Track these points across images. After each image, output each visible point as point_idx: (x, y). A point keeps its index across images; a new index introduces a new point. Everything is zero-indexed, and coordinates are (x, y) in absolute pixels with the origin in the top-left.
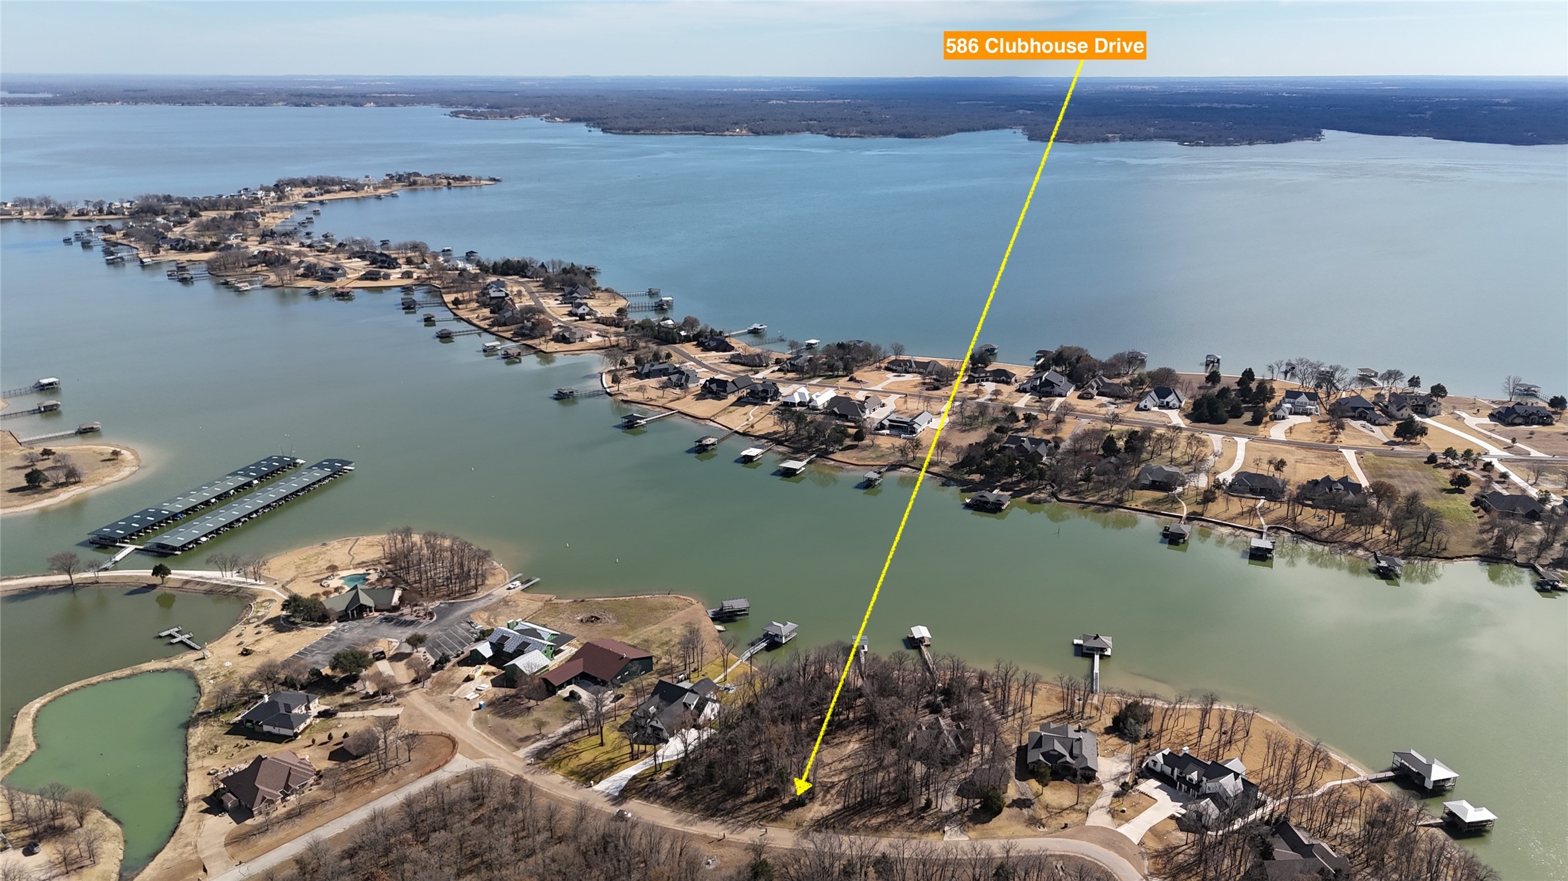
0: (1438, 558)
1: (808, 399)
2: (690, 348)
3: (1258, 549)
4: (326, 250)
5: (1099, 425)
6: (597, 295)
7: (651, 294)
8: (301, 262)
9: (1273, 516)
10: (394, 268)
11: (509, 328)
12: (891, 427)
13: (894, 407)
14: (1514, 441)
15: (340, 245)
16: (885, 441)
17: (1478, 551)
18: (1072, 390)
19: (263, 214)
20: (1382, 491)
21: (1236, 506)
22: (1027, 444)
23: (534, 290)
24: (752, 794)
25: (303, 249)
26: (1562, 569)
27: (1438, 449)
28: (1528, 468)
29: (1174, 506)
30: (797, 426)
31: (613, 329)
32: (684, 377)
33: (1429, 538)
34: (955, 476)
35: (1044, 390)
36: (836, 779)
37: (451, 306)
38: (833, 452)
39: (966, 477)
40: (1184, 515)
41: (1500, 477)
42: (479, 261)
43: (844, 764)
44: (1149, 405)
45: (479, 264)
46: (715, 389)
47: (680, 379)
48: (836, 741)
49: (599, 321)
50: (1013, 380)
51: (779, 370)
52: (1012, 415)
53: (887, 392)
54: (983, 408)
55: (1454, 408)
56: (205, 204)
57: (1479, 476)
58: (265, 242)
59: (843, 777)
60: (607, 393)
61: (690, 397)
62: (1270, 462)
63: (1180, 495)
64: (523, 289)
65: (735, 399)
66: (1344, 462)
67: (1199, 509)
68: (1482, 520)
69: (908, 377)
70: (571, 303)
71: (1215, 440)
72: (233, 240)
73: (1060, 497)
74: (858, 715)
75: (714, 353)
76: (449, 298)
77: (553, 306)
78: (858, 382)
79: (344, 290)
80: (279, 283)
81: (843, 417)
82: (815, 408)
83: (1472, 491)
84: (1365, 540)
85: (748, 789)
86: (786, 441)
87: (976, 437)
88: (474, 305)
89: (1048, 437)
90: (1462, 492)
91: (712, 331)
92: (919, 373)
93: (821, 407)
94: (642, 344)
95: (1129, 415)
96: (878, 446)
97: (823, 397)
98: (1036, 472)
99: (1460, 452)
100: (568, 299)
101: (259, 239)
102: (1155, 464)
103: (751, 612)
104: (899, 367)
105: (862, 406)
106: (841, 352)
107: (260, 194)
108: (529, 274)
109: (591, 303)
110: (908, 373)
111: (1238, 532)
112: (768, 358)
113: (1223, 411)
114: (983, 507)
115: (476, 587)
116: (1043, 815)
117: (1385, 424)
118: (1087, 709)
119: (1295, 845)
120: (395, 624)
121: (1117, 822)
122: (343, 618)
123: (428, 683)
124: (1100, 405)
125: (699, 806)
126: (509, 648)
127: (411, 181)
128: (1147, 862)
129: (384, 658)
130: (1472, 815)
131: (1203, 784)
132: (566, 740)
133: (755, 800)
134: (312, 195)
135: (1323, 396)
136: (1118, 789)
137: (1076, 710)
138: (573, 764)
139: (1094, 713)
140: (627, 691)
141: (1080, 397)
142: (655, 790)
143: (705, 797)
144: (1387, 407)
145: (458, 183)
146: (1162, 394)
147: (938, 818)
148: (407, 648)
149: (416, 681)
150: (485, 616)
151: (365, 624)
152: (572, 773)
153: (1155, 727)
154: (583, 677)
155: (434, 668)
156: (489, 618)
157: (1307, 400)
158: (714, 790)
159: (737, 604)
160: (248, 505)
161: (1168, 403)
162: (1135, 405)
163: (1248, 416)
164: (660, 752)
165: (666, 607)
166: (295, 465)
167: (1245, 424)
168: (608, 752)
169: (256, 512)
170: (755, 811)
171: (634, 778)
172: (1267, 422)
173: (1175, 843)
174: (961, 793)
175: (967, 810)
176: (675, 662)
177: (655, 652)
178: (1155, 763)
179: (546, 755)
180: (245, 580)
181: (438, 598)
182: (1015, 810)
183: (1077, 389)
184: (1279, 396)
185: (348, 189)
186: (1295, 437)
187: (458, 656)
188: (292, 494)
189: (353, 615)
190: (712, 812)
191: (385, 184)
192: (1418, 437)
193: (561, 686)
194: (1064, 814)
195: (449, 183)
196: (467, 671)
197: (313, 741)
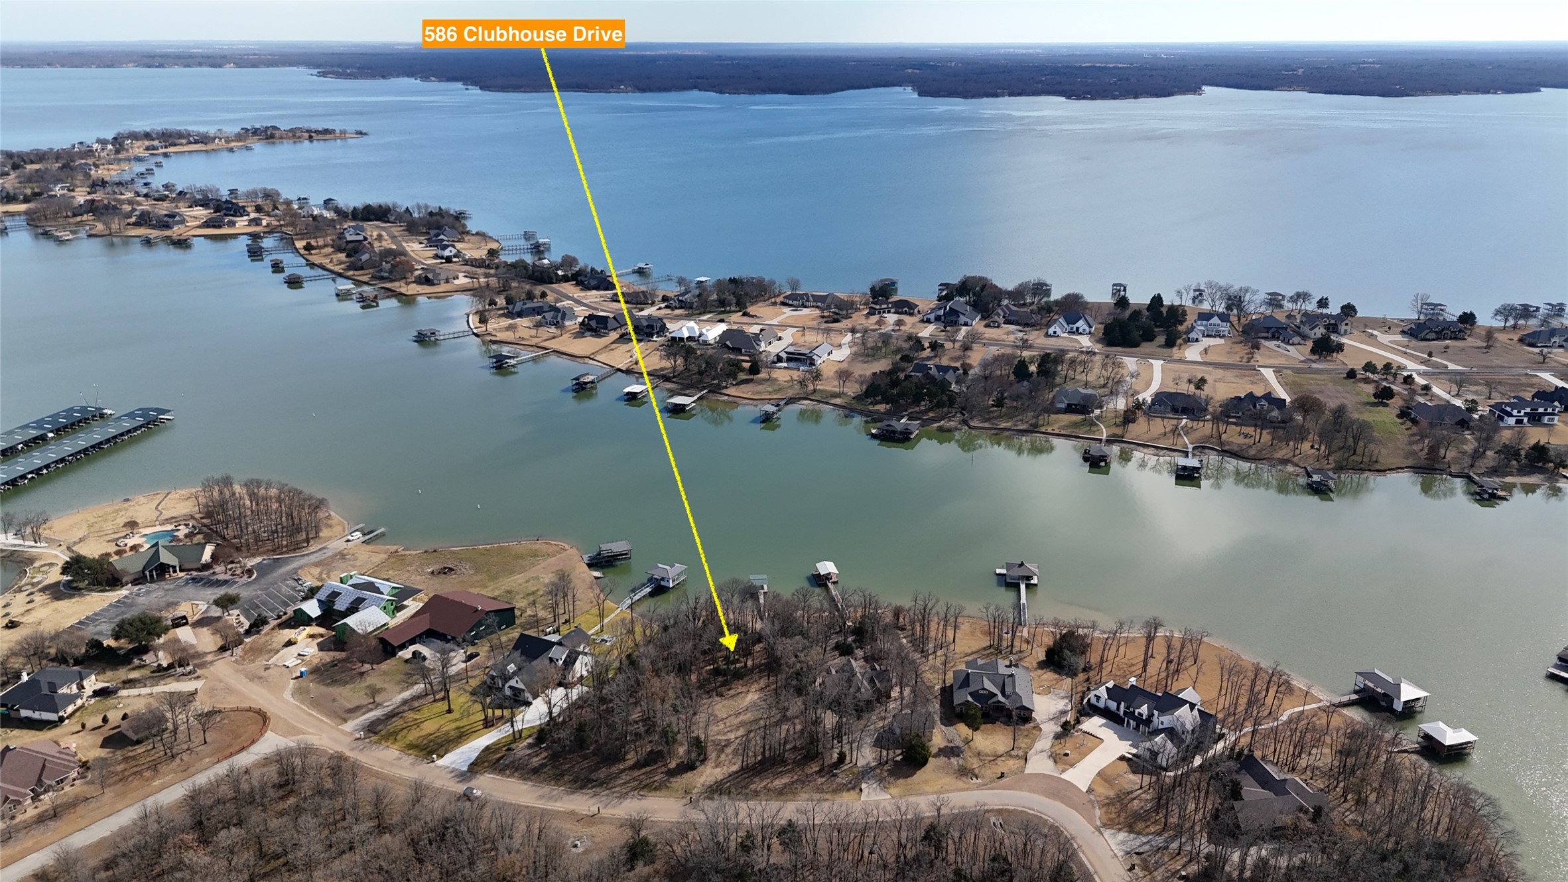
0: (1370, 470)
1: (698, 334)
2: (569, 288)
3: (1185, 468)
4: (163, 198)
5: (1009, 351)
6: (466, 238)
7: (527, 236)
8: (134, 210)
9: (1196, 435)
10: (242, 216)
11: (367, 272)
12: (789, 360)
13: (791, 340)
14: (1430, 355)
15: (181, 192)
16: (783, 375)
17: (1410, 462)
18: (977, 319)
19: (96, 166)
20: (1306, 404)
21: (1159, 426)
22: (934, 371)
23: (396, 234)
24: (631, 758)
25: (138, 198)
26: (1498, 476)
27: (1358, 365)
28: (1450, 381)
29: (1093, 428)
30: (686, 360)
31: (481, 271)
32: (560, 315)
33: (1359, 451)
34: (859, 407)
35: (949, 319)
36: (732, 736)
37: (303, 252)
38: (726, 387)
39: (870, 408)
40: (1104, 437)
41: (1422, 389)
42: (337, 207)
43: (741, 718)
44: (1059, 331)
45: (338, 211)
46: (595, 326)
47: (557, 317)
48: (732, 692)
49: (467, 262)
50: (916, 311)
51: (666, 307)
52: (917, 343)
53: (783, 326)
54: (886, 339)
55: (1366, 326)
56: (32, 157)
57: (1401, 390)
58: (95, 193)
59: (741, 732)
60: (474, 334)
61: (567, 336)
62: (1190, 381)
63: (1098, 418)
64: (384, 233)
65: (618, 336)
66: (1264, 380)
67: (1119, 431)
68: (1410, 432)
69: (806, 311)
70: (437, 246)
71: (1130, 363)
72: (58, 190)
73: (972, 424)
74: (757, 661)
75: (594, 292)
76: (300, 244)
77: (417, 250)
78: (752, 316)
79: (181, 238)
80: (108, 232)
81: (738, 350)
82: (705, 343)
83: (1396, 403)
84: (1294, 456)
85: (627, 753)
86: (674, 377)
87: (882, 365)
88: (330, 250)
89: (958, 365)
90: (1387, 405)
91: (593, 269)
92: (818, 307)
93: (712, 342)
94: (514, 284)
95: (1038, 341)
96: (776, 380)
97: (713, 332)
98: (945, 398)
99: (1380, 366)
100: (433, 242)
101: (88, 190)
102: (1069, 387)
103: (633, 555)
104: (796, 300)
105: (756, 337)
106: (732, 287)
107: (95, 146)
108: (392, 219)
109: (459, 246)
110: (806, 307)
111: (1162, 452)
112: (654, 295)
113: (1136, 334)
114: (890, 437)
115: (307, 541)
116: (974, 763)
117: (1299, 344)
118: (1017, 643)
119: (1265, 781)
120: (204, 585)
121: (1061, 767)
122: (139, 580)
123: (238, 651)
124: (1008, 333)
125: (566, 778)
126: (341, 605)
127: (269, 135)
128: (1098, 812)
129: (186, 623)
130: (1450, 737)
131: (1155, 719)
132: (406, 708)
133: (637, 766)
134: (154, 148)
135: (1234, 319)
136: (1059, 729)
137: (1004, 644)
138: (413, 736)
139: (1024, 646)
140: (483, 649)
141: (987, 326)
142: (513, 762)
143: (573, 767)
144: (1299, 328)
145: (321, 137)
146: (1071, 320)
147: (853, 774)
148: (216, 612)
149: (223, 649)
150: (316, 571)
151: (167, 587)
152: (411, 746)
153: (1094, 658)
154: (429, 635)
155: (248, 633)
156: (321, 573)
157: (1220, 322)
158: (585, 758)
159: (618, 547)
160: (37, 459)
161: (1078, 329)
162: (1043, 332)
163: (1161, 339)
164: (519, 718)
165: (534, 554)
166: (102, 416)
167: (1160, 346)
168: (456, 720)
169: (47, 467)
170: (634, 779)
171: (487, 748)
172: (1181, 345)
173: (1128, 787)
174: (879, 743)
175: (887, 763)
176: (542, 614)
177: (519, 603)
178: (1098, 698)
179: (380, 728)
180: (21, 542)
181: (260, 554)
182: (943, 760)
183: (983, 318)
184: (1191, 318)
185: (196, 142)
186: (1211, 357)
187: (279, 617)
188: (93, 447)
189: (152, 576)
190: (582, 783)
191: (239, 137)
192: (1335, 354)
193: (403, 647)
194: (999, 761)
195: (311, 137)
196: (288, 634)
197: (83, 726)
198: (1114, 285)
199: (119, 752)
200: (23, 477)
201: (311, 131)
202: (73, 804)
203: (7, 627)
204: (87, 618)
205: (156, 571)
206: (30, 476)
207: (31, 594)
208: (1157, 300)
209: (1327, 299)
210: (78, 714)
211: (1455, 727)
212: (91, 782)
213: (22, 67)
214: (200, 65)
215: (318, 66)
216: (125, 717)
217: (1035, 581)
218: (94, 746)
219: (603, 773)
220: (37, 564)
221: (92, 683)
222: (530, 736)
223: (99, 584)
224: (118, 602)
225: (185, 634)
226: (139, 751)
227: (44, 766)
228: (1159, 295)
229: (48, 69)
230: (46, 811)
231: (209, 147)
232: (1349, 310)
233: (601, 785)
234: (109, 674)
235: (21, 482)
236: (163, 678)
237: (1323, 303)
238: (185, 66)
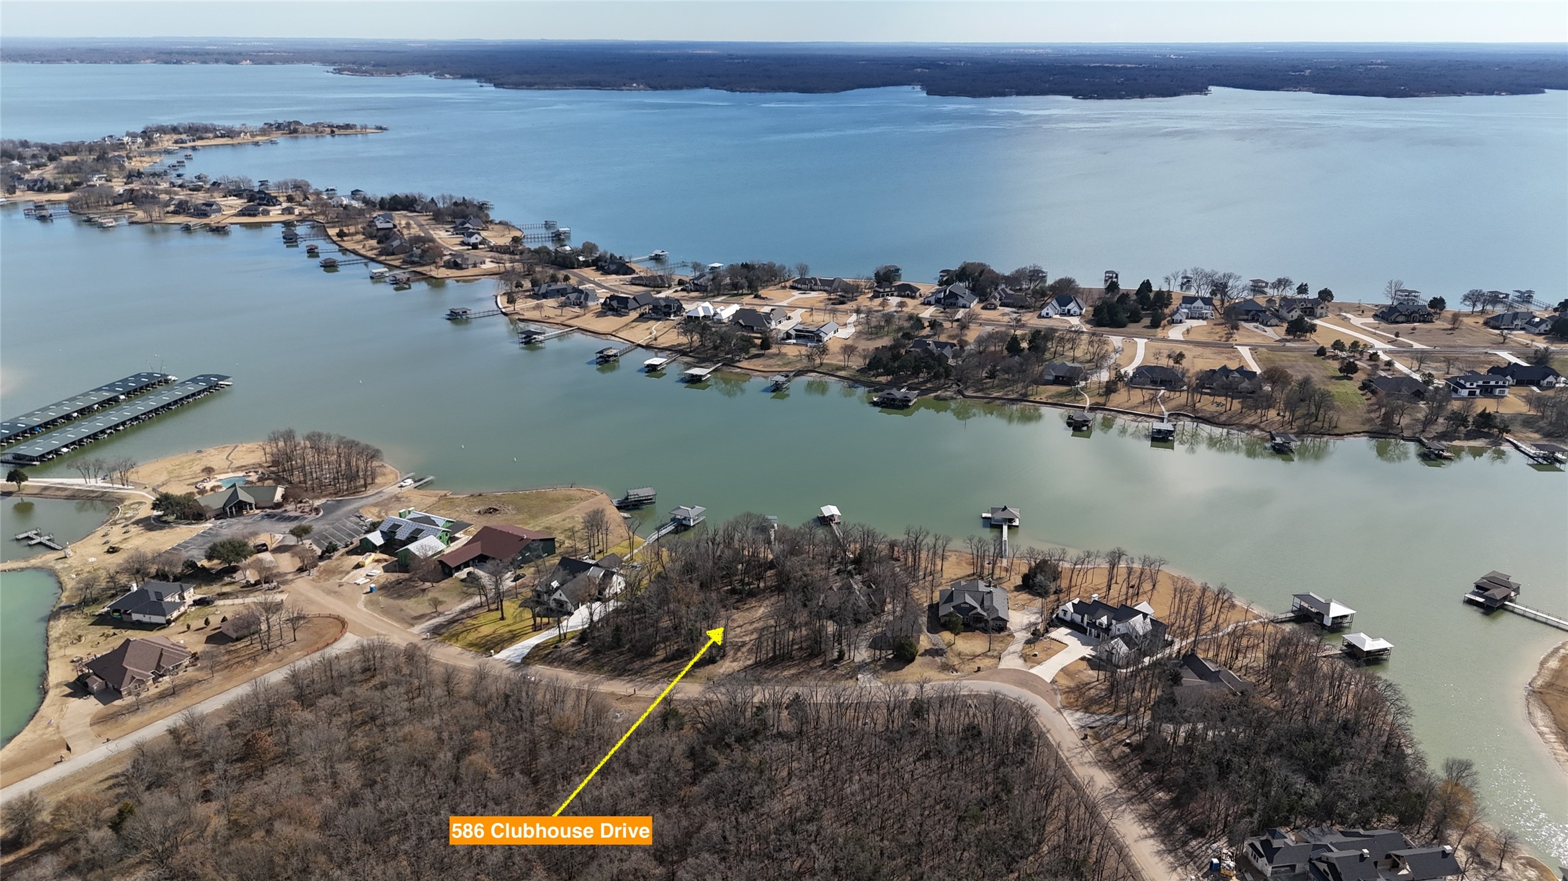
0: (1329, 435)
1: (712, 313)
2: (589, 273)
3: (1159, 431)
4: (197, 189)
5: (1003, 329)
6: (490, 227)
7: (547, 225)
8: (172, 199)
9: (1173, 404)
10: (274, 205)
11: (398, 257)
12: (797, 337)
13: (800, 320)
14: (1397, 335)
15: (214, 184)
16: (792, 350)
17: (1366, 428)
18: (975, 302)
19: (129, 158)
20: (1276, 376)
21: (1138, 396)
22: (932, 347)
23: (424, 223)
24: (661, 655)
25: (175, 189)
26: (1446, 440)
27: (1328, 344)
28: (1412, 358)
29: (1078, 398)
30: (702, 337)
31: (506, 257)
32: (583, 296)
33: (1320, 417)
34: (862, 379)
35: (948, 302)
36: (747, 639)
37: (335, 238)
38: (739, 361)
39: (873, 379)
40: (1088, 405)
41: (1386, 365)
42: (364, 197)
43: (755, 625)
44: (1051, 313)
45: (366, 201)
46: (615, 306)
47: (580, 298)
48: (747, 606)
49: (492, 249)
50: (918, 294)
51: (682, 290)
52: (917, 322)
53: (793, 307)
54: (889, 318)
56: (66, 149)
57: (1365, 366)
58: (132, 183)
59: (755, 636)
60: (502, 313)
61: (589, 315)
62: (1169, 356)
63: (1082, 389)
64: (412, 222)
65: (638, 315)
66: (1240, 358)
67: (1101, 400)
68: (1370, 402)
69: (813, 294)
70: (463, 234)
71: (1116, 340)
72: (96, 180)
73: (966, 394)
74: (769, 584)
75: (614, 276)
76: (332, 232)
77: (444, 236)
78: (763, 298)
79: (219, 225)
80: (149, 219)
81: (751, 329)
82: (720, 322)
83: (1360, 377)
84: (1261, 422)
85: (657, 650)
86: (691, 352)
87: (885, 341)
88: (361, 237)
89: (955, 342)
90: (1351, 379)
91: (612, 256)
92: (825, 291)
93: (726, 321)
94: (538, 269)
95: (1031, 322)
96: (785, 354)
97: (727, 312)
98: (942, 370)
99: (1348, 345)
100: (460, 230)
101: (125, 180)
102: (1058, 361)
103: (657, 500)
104: (804, 284)
105: (767, 316)
106: (745, 271)
107: (126, 139)
108: (418, 208)
109: (484, 234)
110: (813, 290)
111: (1140, 419)
112: (670, 279)
113: (1124, 316)
114: (889, 404)
115: (365, 486)
116: (956, 661)
117: (1277, 326)
118: (997, 571)
119: (1203, 673)
120: (278, 520)
121: (1029, 664)
122: (221, 515)
123: (314, 572)
124: (1004, 315)
125: (606, 668)
126: (401, 535)
127: (292, 130)
128: (1059, 698)
129: (266, 550)
130: (1369, 644)
131: (1113, 628)
132: (464, 616)
133: (665, 660)
134: (183, 142)
135: (1217, 302)
136: (1029, 636)
137: (986, 572)
138: (472, 637)
139: (1004, 574)
140: (528, 571)
141: (983, 308)
142: (560, 656)
143: (611, 660)
144: (1278, 311)
145: (342, 131)
146: (1063, 302)
147: (851, 667)
148: (292, 540)
149: (301, 570)
150: (375, 510)
151: (246, 521)
152: (471, 645)
153: (1064, 584)
154: (481, 560)
155: (321, 558)
156: (380, 512)
157: (1203, 305)
158: (621, 654)
159: (644, 492)
160: (114, 417)
161: (1069, 310)
162: (1037, 313)
163: (1147, 321)
164: (564, 623)
165: (569, 499)
166: (167, 381)
167: (1145, 327)
168: (508, 625)
169: (123, 423)
170: (664, 670)
171: (537, 646)
172: (1165, 326)
173: (1087, 680)
174: (874, 645)
175: (880, 659)
176: (579, 545)
177: (559, 537)
178: (1065, 612)
179: (443, 631)
180: (110, 485)
181: (325, 496)
182: (928, 658)
183: (980, 301)
184: (1176, 302)
185: (223, 136)
186: (1191, 337)
187: (347, 546)
188: (162, 407)
189: (231, 512)
190: (619, 672)
191: (263, 132)
192: (1308, 334)
193: (458, 569)
194: (977, 660)
195: (333, 132)
196: (356, 559)
197: (189, 627)
198: (1107, 272)
199: (222, 647)
200: (103, 432)
201: (332, 126)
202: (189, 685)
203: (108, 552)
204: (179, 545)
205: (234, 507)
206: (108, 431)
207: (126, 526)
208: (1146, 286)
209: (1306, 285)
210: (182, 618)
211: (1374, 637)
212: (201, 669)
213: (42, 62)
214: (217, 61)
215: (333, 63)
216: (224, 619)
217: (1016, 523)
218: (199, 642)
219: (637, 665)
220: (127, 503)
221: (191, 595)
222: (573, 638)
223: (186, 518)
224: (204, 532)
225: (266, 556)
226: (239, 646)
227: (161, 654)
228: (1148, 281)
229: (66, 65)
230: (166, 690)
231: (235, 141)
232: (1326, 295)
233: (636, 674)
234: (205, 589)
235: (101, 437)
236: (251, 592)
237: (1303, 289)
238: (202, 63)
